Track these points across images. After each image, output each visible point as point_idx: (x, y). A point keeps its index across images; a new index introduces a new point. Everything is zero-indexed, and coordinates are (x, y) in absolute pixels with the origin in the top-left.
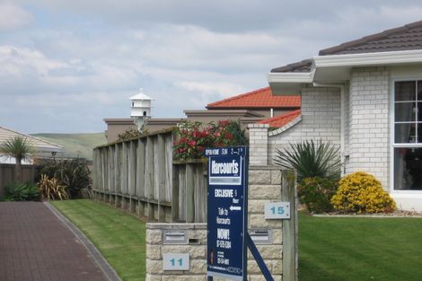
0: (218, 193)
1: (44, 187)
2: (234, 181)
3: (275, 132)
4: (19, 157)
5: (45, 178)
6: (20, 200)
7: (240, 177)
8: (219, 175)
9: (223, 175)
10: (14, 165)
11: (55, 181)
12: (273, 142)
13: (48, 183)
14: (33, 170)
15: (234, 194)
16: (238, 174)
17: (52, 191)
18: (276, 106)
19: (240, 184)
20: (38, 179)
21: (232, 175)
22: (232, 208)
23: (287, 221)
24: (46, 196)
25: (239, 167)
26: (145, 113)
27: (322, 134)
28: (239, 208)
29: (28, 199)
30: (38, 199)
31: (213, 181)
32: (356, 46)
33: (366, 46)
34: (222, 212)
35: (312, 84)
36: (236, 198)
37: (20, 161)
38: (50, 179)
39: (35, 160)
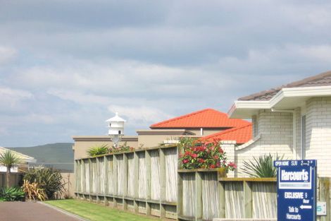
0: (288, 195)
1: (27, 190)
2: (305, 186)
3: (240, 147)
4: (9, 167)
5: (26, 183)
6: (10, 200)
7: (310, 183)
8: (289, 181)
9: (293, 181)
10: (5, 173)
11: (35, 185)
12: (239, 155)
13: (29, 187)
14: (18, 177)
15: (304, 196)
16: (309, 181)
17: (33, 193)
18: (205, 126)
19: (310, 188)
20: (21, 183)
21: (302, 181)
22: (302, 207)
23: (324, 217)
24: (28, 197)
25: (309, 175)
26: (120, 132)
27: (277, 149)
28: (310, 207)
29: (16, 200)
30: (23, 200)
31: (283, 185)
32: (316, 80)
33: (324, 81)
34: (292, 209)
35: (270, 109)
36: (306, 199)
37: (9, 170)
38: (31, 183)
39: (19, 168)
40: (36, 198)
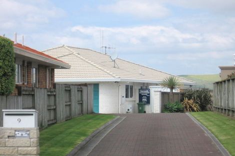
1: (186, 104)
4: (172, 88)
5: (186, 100)
6: (173, 112)
10: (169, 93)
11: (192, 101)
13: (188, 103)
14: (180, 95)
17: (190, 107)
20: (182, 100)
24: (187, 110)
29: (177, 111)
30: (182, 111)
37: (172, 90)
38: (189, 100)
39: (181, 89)
40: (193, 110)
